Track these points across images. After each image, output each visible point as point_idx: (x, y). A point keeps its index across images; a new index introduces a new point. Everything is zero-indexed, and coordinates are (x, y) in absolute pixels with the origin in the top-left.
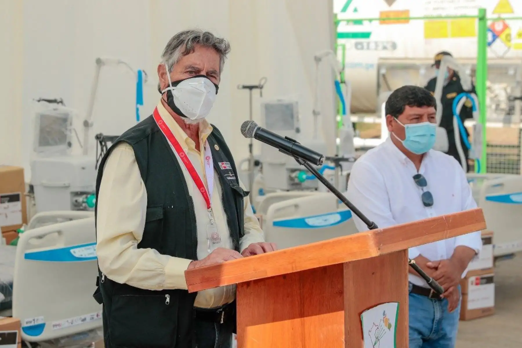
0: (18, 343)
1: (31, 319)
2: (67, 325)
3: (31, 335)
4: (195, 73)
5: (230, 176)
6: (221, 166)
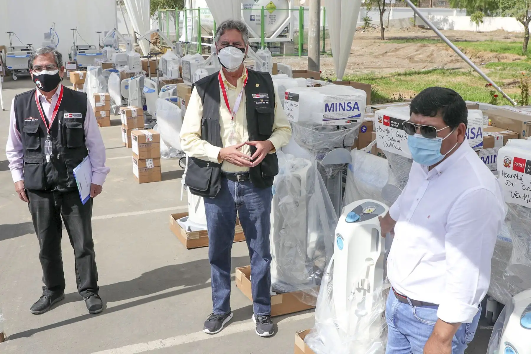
4: (227, 44)
5: (261, 102)
6: (254, 96)
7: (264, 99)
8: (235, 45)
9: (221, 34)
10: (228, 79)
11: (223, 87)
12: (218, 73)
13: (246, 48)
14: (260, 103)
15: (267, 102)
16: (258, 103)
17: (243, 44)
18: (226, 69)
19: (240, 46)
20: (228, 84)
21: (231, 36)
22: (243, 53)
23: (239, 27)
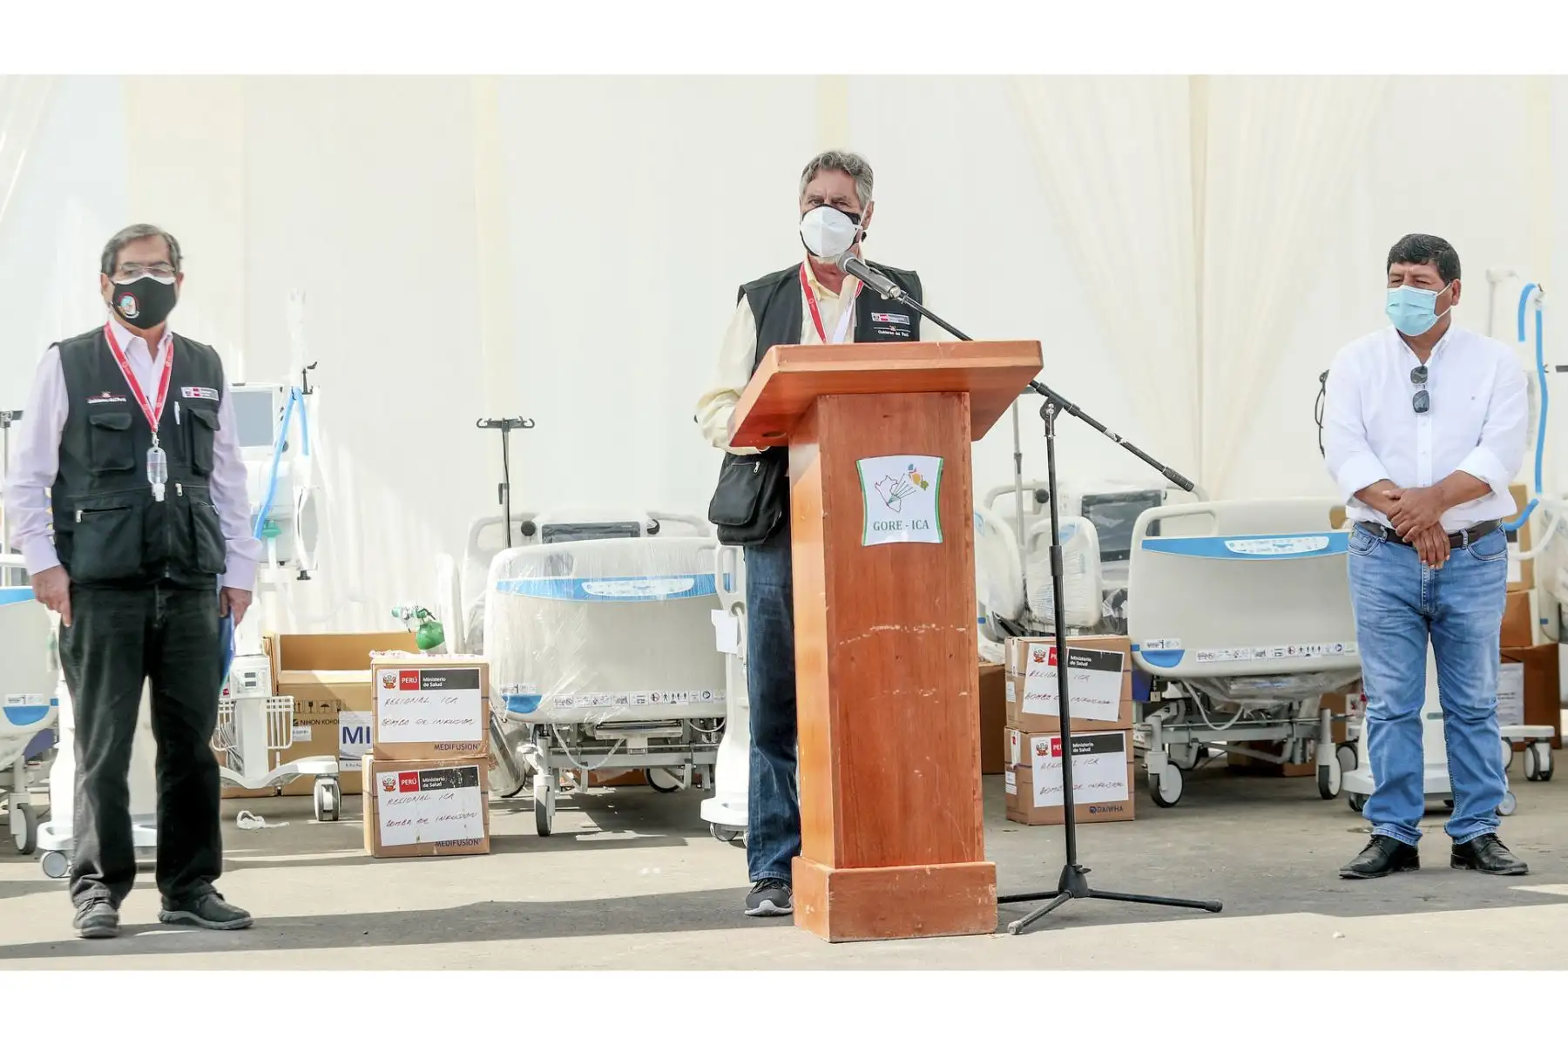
0: (1124, 671)
1: (1156, 641)
2: (1225, 657)
3: (1159, 665)
4: (819, 202)
5: (890, 331)
6: (877, 317)
7: (898, 326)
8: (836, 203)
9: (810, 179)
10: (819, 278)
11: (810, 295)
12: (800, 265)
13: (863, 216)
14: (888, 333)
15: (905, 332)
16: (884, 332)
17: (855, 203)
18: (815, 258)
19: (851, 207)
20: (819, 288)
21: (828, 184)
22: (855, 223)
23: (848, 165)
